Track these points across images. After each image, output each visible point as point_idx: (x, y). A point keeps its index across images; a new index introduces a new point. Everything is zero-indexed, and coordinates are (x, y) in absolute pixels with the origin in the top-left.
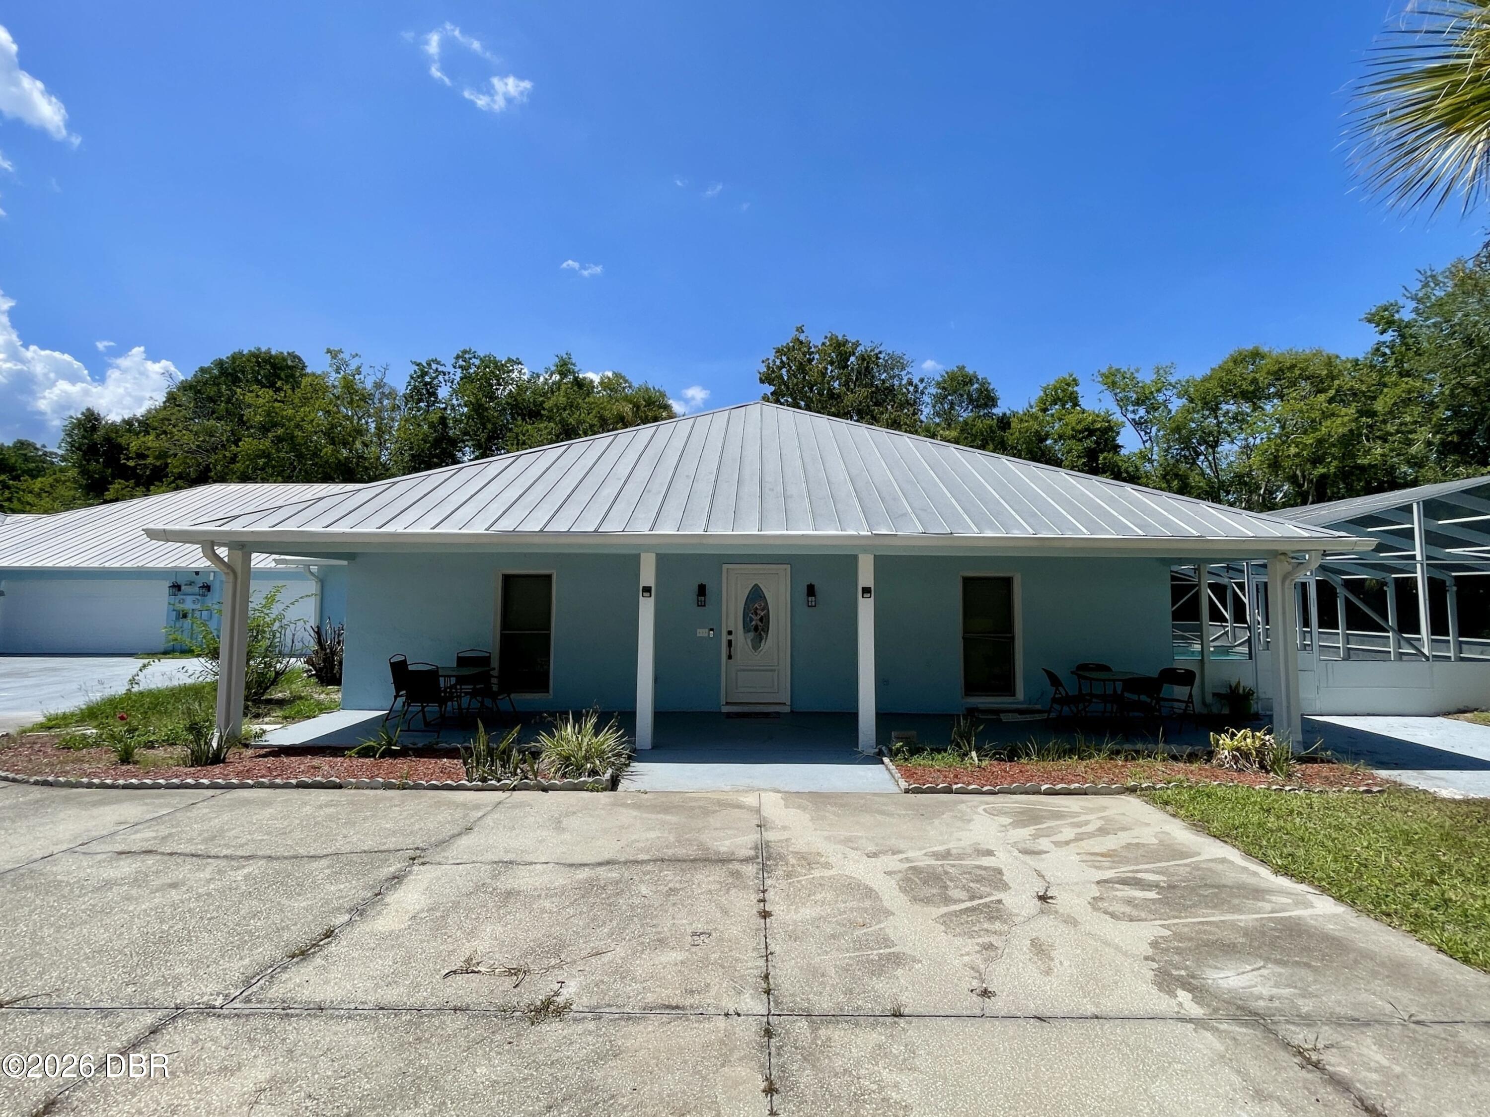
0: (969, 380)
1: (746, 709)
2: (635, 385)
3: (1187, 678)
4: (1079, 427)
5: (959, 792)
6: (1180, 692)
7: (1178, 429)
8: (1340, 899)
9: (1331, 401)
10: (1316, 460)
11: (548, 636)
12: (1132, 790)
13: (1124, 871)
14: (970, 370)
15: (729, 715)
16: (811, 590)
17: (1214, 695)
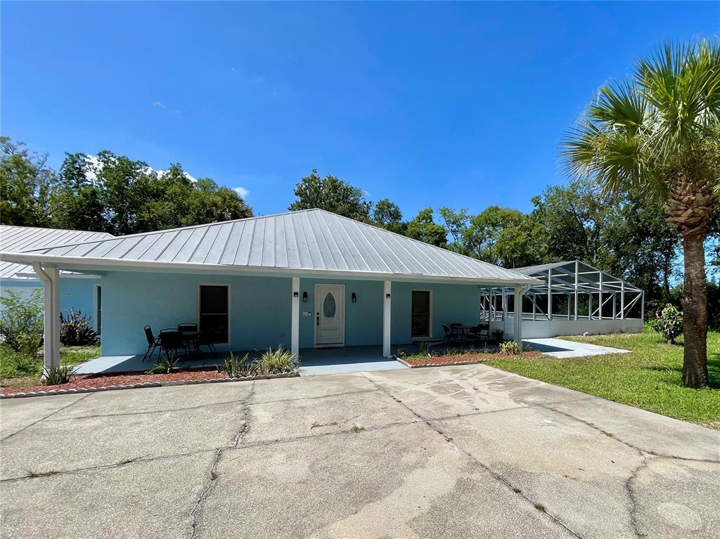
0: (389, 206)
1: (326, 346)
2: (219, 186)
3: (487, 327)
4: (432, 231)
5: (429, 366)
6: (484, 332)
7: (469, 236)
8: (546, 382)
9: (519, 230)
10: (513, 252)
11: (227, 316)
12: (481, 362)
13: (492, 381)
14: (390, 202)
15: (319, 349)
16: (354, 296)
17: (492, 333)
